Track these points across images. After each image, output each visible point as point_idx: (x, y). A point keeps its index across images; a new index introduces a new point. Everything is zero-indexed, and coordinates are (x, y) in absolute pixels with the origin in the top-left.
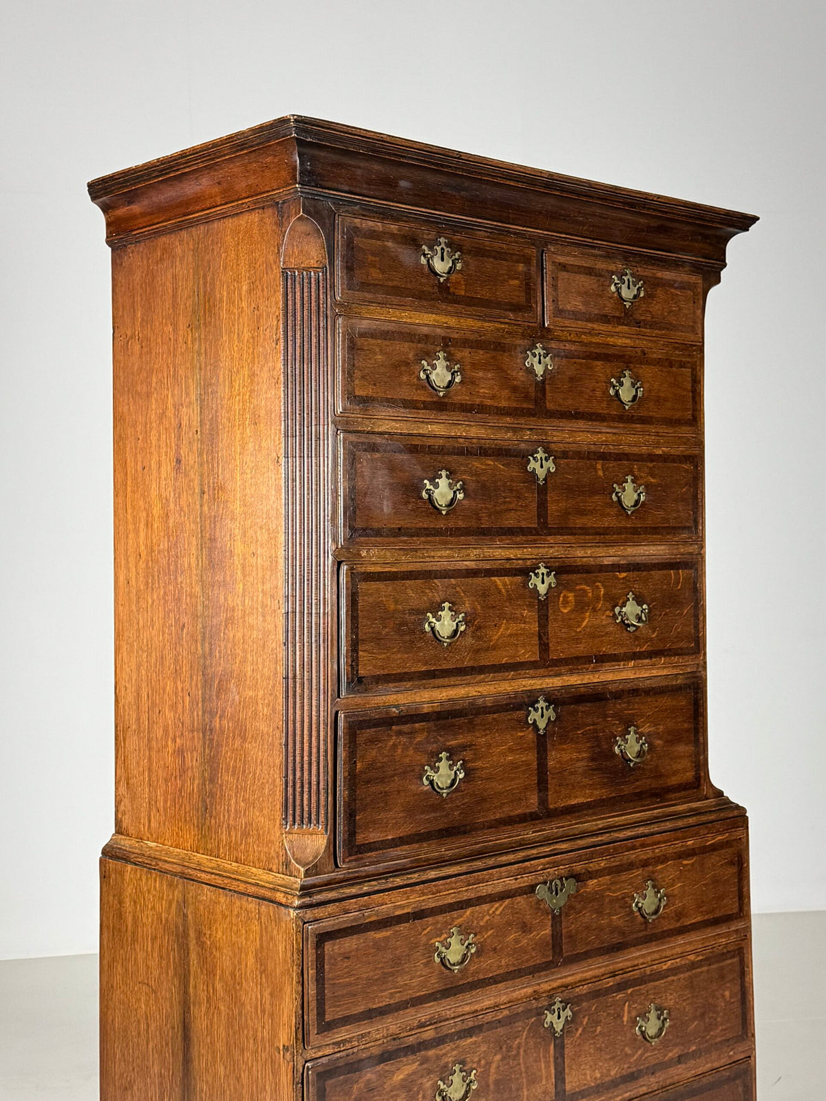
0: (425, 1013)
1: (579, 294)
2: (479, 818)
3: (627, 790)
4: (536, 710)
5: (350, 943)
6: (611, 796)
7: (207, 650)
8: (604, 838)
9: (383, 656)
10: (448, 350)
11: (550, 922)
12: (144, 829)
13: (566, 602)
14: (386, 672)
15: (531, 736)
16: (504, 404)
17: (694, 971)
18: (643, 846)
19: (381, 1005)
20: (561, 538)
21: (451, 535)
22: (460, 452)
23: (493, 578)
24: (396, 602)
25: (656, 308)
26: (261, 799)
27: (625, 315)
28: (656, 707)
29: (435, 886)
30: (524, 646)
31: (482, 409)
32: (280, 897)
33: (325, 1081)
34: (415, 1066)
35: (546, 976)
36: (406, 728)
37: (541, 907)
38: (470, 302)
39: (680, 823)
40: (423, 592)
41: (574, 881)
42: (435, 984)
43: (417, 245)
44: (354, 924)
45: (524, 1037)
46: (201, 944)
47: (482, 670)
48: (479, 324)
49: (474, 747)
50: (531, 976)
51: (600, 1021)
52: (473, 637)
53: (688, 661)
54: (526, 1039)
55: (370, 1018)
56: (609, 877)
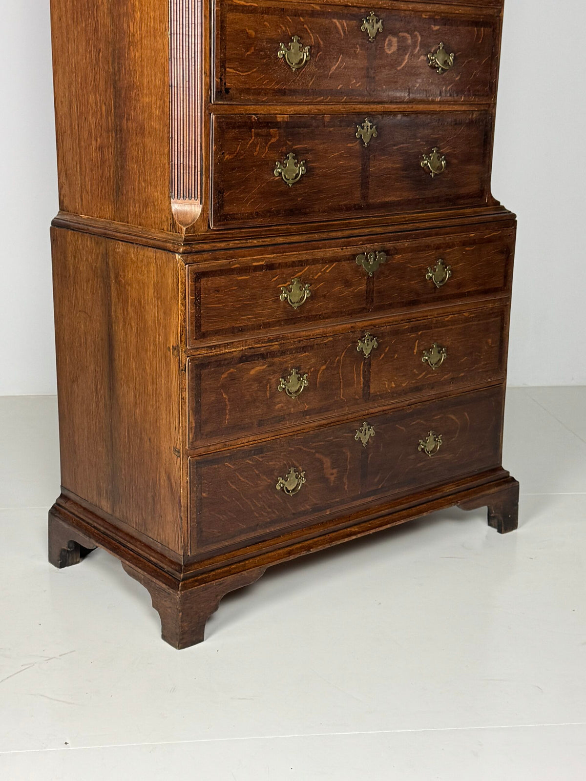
0: (273, 333)
2: (316, 204)
3: (428, 193)
4: (363, 128)
5: (220, 281)
6: (415, 197)
7: (117, 68)
8: (410, 226)
9: (245, 74)
11: (366, 281)
12: (78, 206)
13: (390, 45)
14: (247, 86)
15: (358, 147)
17: (466, 324)
18: (437, 234)
19: (241, 325)
23: (334, 20)
24: (256, 31)
26: (156, 179)
28: (455, 135)
29: (282, 248)
30: (355, 77)
32: (169, 245)
33: (200, 370)
34: (264, 367)
35: (361, 317)
36: (264, 131)
37: (360, 270)
39: (466, 221)
40: (277, 25)
41: (385, 254)
42: (280, 315)
44: (222, 268)
45: (343, 356)
46: (118, 282)
47: (322, 92)
49: (314, 152)
50: (349, 317)
51: (398, 351)
52: (316, 66)
53: (482, 101)
54: (344, 357)
55: (233, 333)
56: (410, 254)
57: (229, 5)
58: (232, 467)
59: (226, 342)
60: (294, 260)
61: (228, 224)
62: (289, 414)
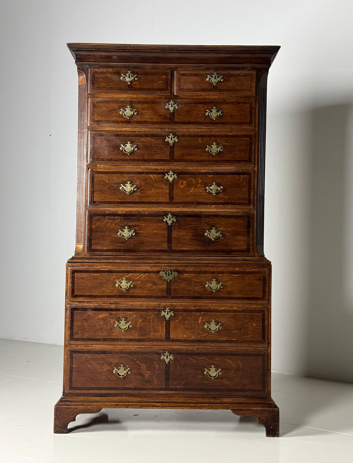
0: (113, 300)
1: (191, 83)
2: (141, 248)
3: (210, 248)
4: (167, 217)
5: (84, 275)
6: (202, 249)
9: (104, 196)
10: (132, 105)
11: (166, 284)
13: (182, 184)
14: (104, 200)
15: (165, 225)
16: (155, 120)
17: (236, 313)
18: (212, 266)
19: (95, 294)
20: (180, 163)
21: (131, 161)
22: (137, 136)
23: (149, 175)
24: (109, 180)
25: (230, 84)
27: (214, 88)
28: (227, 222)
29: (118, 264)
30: (162, 197)
31: (146, 122)
33: (73, 311)
34: (107, 315)
35: (163, 300)
36: (112, 217)
37: (162, 278)
38: (141, 90)
39: (233, 262)
40: (119, 178)
41: (177, 273)
42: (115, 293)
43: (120, 74)
44: (86, 270)
47: (143, 203)
48: (146, 96)
49: (139, 226)
50: (156, 299)
51: (187, 320)
52: (140, 192)
54: (153, 317)
55: (90, 297)
56: (194, 274)
57: (96, 171)
58: (89, 357)
59: (88, 301)
60: (124, 270)
61: (94, 253)
62: (121, 339)
